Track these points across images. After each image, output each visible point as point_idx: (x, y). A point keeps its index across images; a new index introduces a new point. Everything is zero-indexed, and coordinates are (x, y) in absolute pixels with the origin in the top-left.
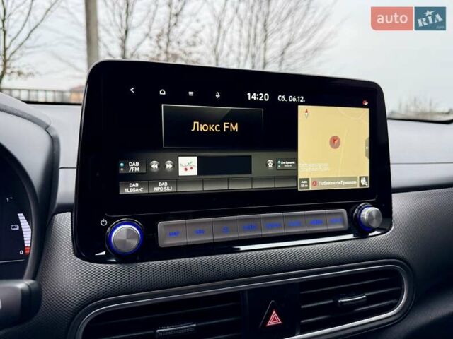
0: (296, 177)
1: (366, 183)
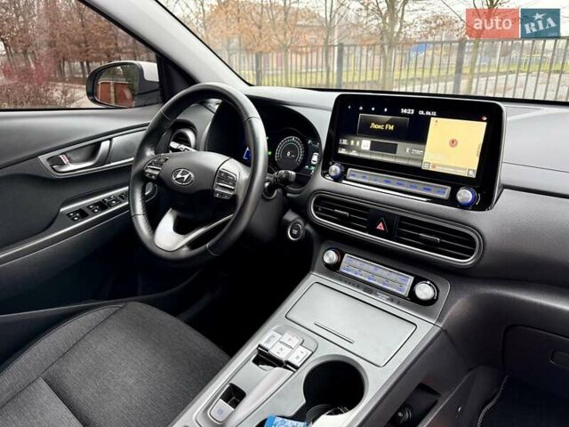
0: (422, 161)
1: (473, 175)
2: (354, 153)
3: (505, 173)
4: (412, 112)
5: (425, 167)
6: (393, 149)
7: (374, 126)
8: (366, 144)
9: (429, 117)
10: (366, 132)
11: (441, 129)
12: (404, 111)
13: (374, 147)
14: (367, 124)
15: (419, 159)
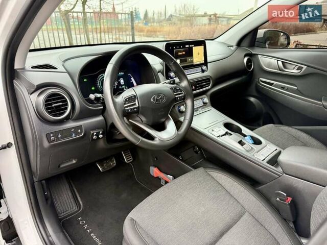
1: (203, 62)
3: (209, 59)
4: (188, 46)
5: (194, 64)
7: (179, 54)
9: (192, 47)
10: (178, 56)
12: (187, 46)
13: (181, 61)
14: (177, 53)
15: (192, 61)
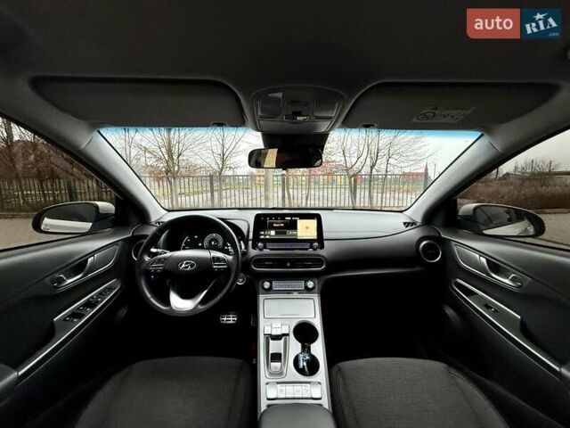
1: (316, 238)
2: (268, 237)
3: (326, 235)
4: (289, 218)
5: (298, 238)
6: (285, 233)
7: (275, 225)
8: (273, 233)
9: (296, 220)
10: (272, 228)
11: (301, 223)
12: (287, 218)
13: (277, 233)
14: (271, 224)
15: (296, 235)
